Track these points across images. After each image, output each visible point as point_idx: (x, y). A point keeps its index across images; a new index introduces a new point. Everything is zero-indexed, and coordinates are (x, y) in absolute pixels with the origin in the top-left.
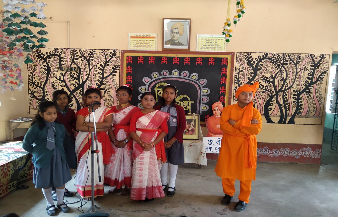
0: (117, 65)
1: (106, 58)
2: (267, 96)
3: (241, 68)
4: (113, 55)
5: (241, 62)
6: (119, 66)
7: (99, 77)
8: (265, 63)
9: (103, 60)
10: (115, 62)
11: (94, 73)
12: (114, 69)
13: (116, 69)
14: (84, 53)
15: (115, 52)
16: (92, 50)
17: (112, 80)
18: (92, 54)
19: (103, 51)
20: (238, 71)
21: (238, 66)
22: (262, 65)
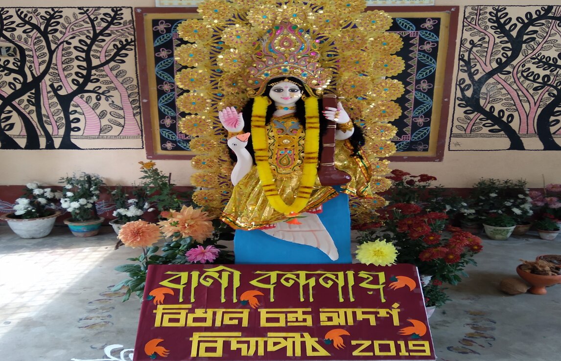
0: (126, 40)
1: (93, 26)
2: (546, 95)
3: (476, 39)
4: (114, 18)
5: (477, 27)
6: (132, 41)
7: (79, 67)
8: (544, 27)
9: (85, 29)
10: (121, 33)
11: (64, 58)
12: (119, 50)
13: (124, 47)
14: (31, 17)
15: (119, 12)
16: (53, 9)
17: (115, 72)
18: (52, 17)
19: (82, 11)
20: (470, 46)
21: (467, 35)
22: (535, 32)
